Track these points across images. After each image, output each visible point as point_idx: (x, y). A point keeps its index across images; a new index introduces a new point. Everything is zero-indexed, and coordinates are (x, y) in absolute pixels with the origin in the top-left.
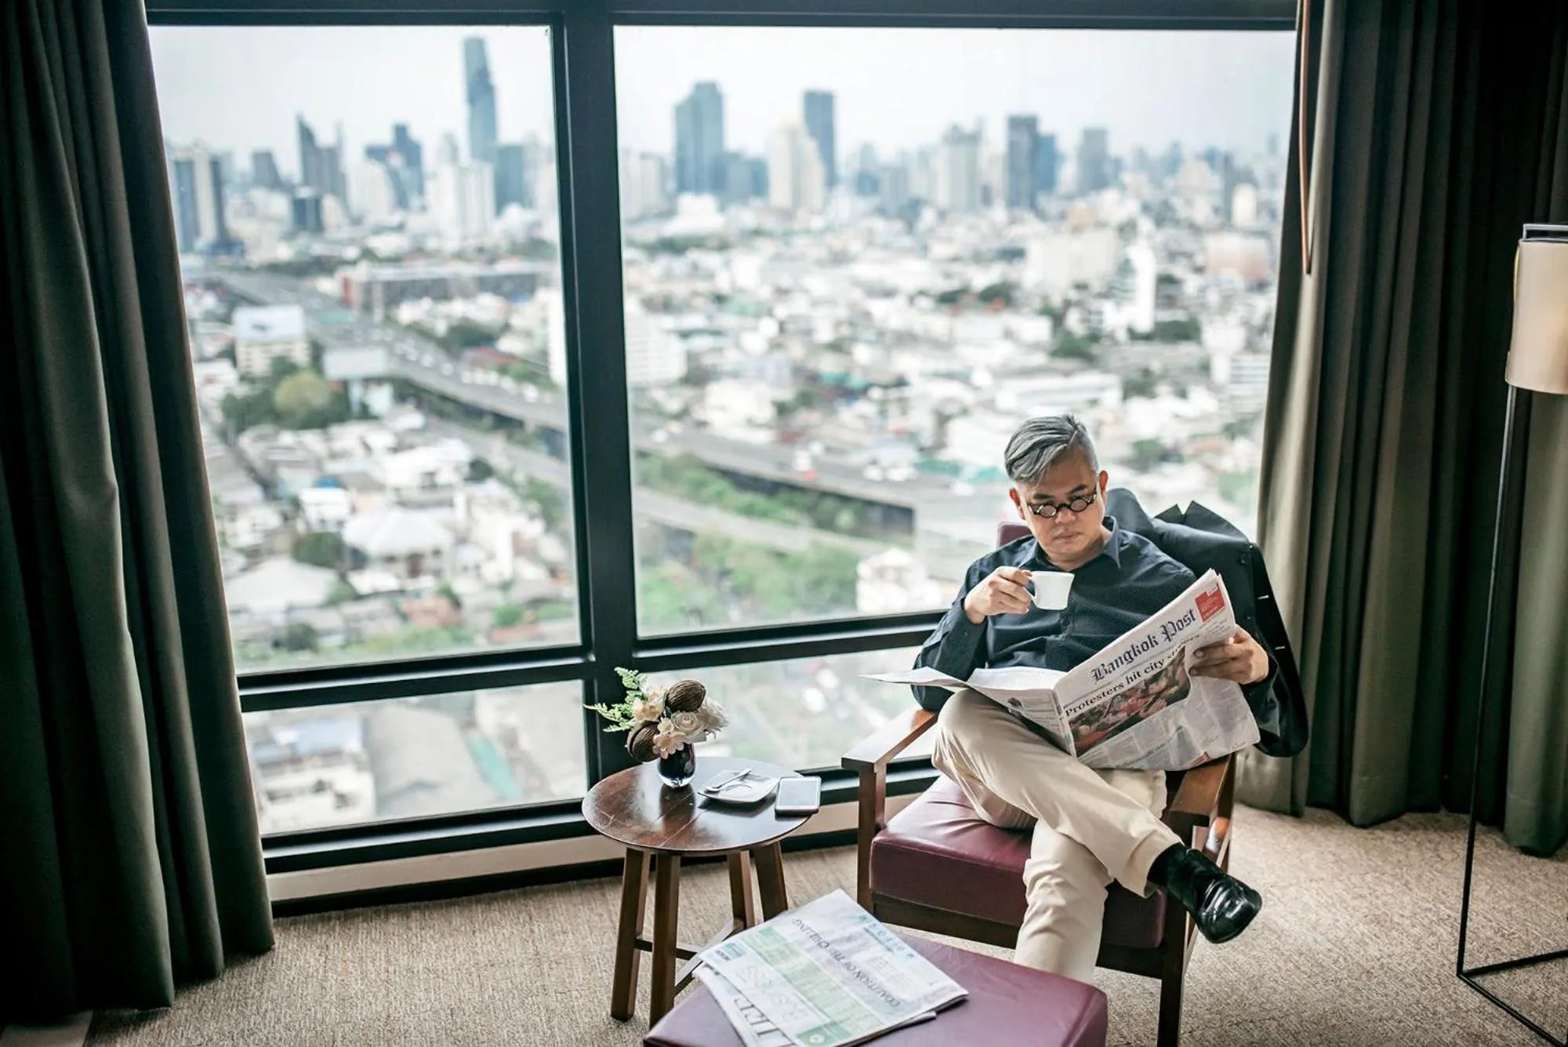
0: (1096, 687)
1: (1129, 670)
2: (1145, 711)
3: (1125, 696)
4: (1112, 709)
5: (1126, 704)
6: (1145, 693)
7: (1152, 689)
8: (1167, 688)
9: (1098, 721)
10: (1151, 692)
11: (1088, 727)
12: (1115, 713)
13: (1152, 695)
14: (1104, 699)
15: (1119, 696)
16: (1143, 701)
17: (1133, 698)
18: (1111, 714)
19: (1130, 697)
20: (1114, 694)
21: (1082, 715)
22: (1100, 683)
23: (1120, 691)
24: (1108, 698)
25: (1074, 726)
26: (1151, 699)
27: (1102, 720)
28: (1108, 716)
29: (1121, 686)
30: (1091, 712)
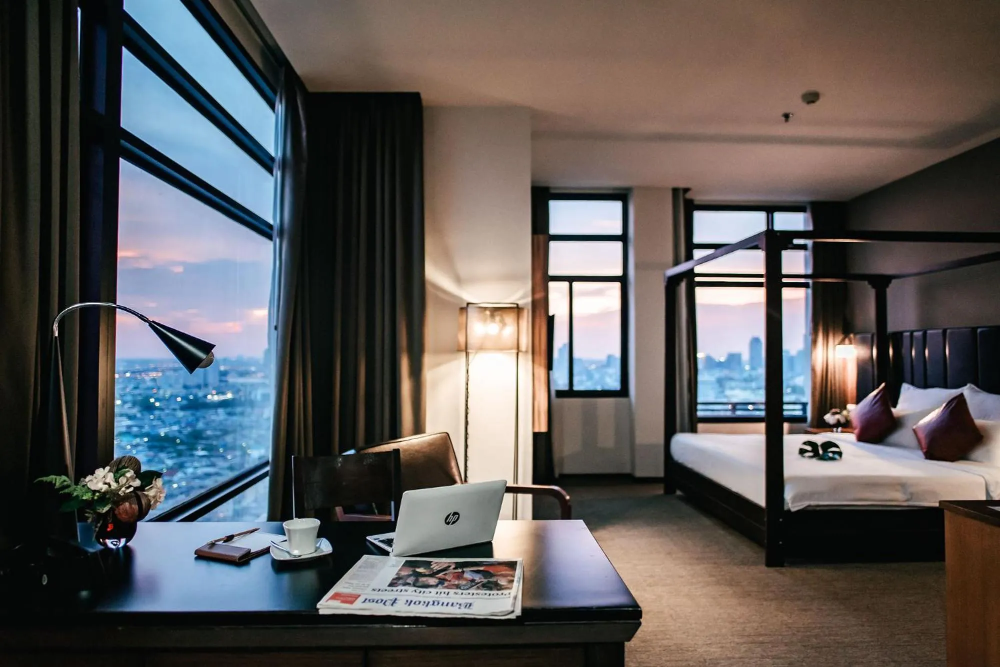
0: (475, 600)
1: (442, 598)
2: (450, 566)
3: (458, 587)
4: (473, 584)
5: (460, 582)
6: (442, 581)
7: (435, 582)
8: (425, 575)
9: (489, 581)
10: (437, 581)
11: (499, 582)
12: (473, 581)
13: (437, 578)
14: (475, 592)
15: (462, 588)
16: (447, 577)
17: (453, 583)
18: (476, 582)
19: (453, 585)
20: (464, 592)
21: (498, 590)
22: (469, 601)
23: (460, 591)
24: (471, 591)
25: (509, 586)
26: (440, 575)
27: (485, 581)
28: (479, 581)
29: (456, 593)
30: (491, 589)
